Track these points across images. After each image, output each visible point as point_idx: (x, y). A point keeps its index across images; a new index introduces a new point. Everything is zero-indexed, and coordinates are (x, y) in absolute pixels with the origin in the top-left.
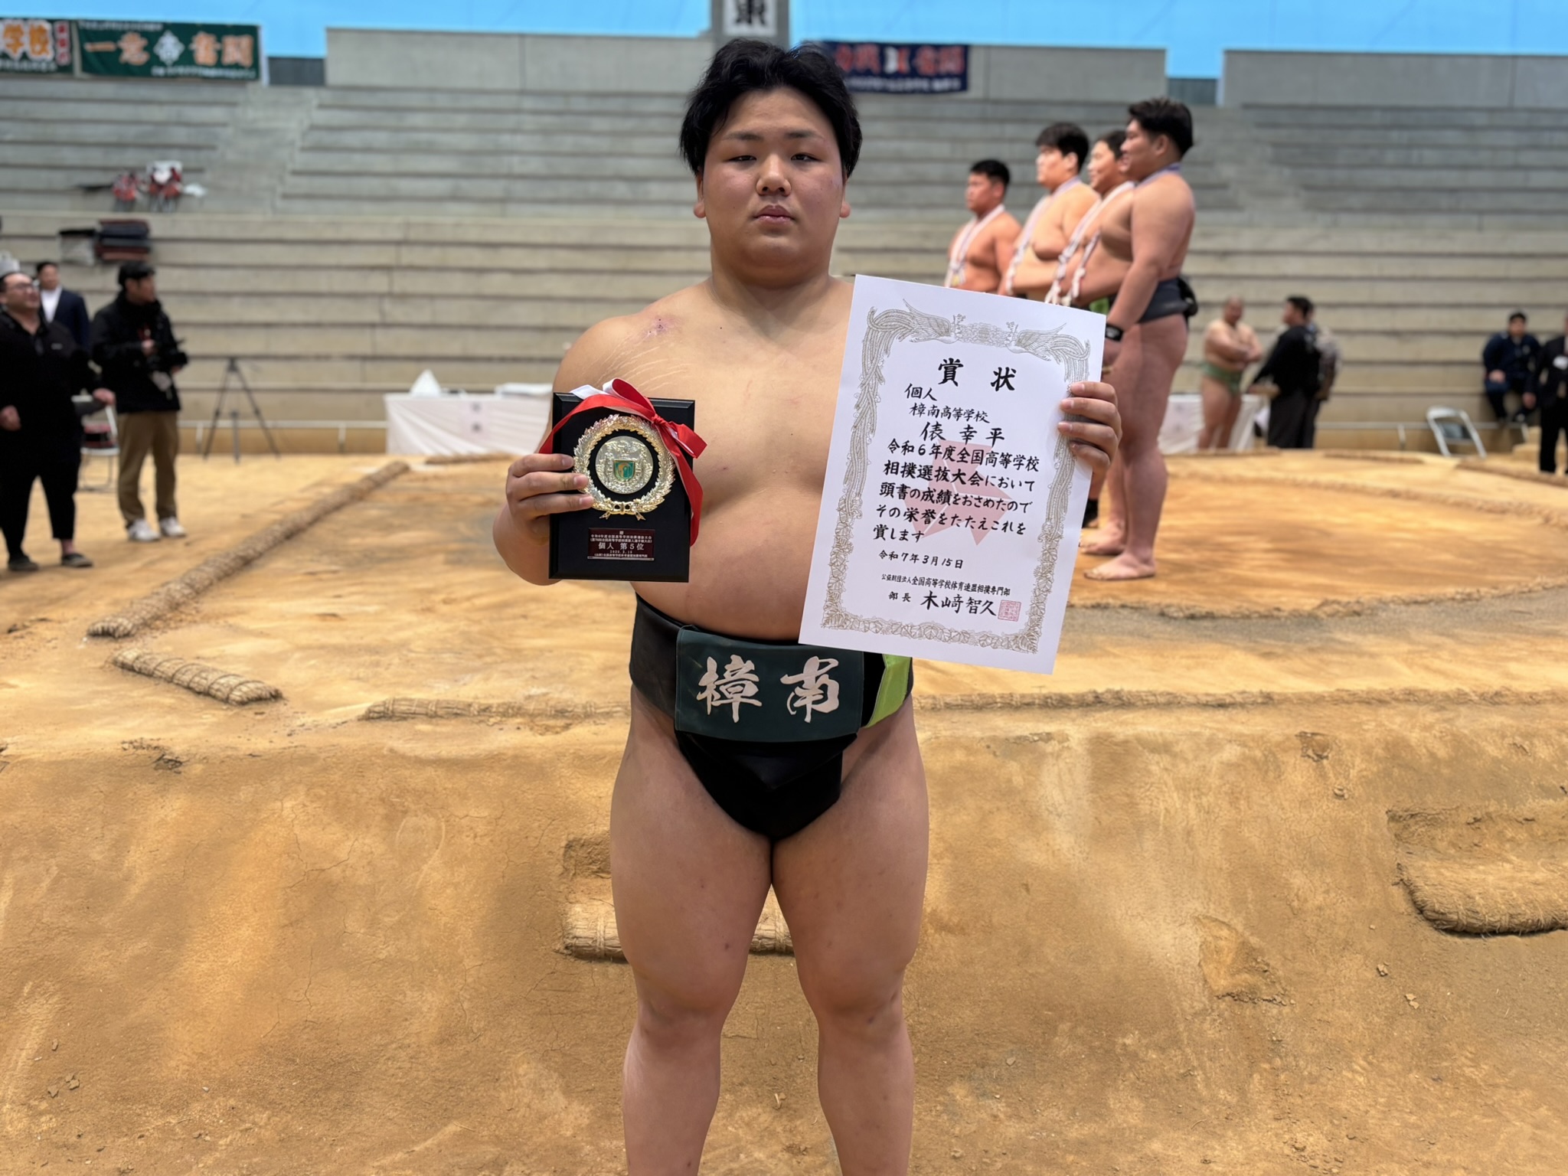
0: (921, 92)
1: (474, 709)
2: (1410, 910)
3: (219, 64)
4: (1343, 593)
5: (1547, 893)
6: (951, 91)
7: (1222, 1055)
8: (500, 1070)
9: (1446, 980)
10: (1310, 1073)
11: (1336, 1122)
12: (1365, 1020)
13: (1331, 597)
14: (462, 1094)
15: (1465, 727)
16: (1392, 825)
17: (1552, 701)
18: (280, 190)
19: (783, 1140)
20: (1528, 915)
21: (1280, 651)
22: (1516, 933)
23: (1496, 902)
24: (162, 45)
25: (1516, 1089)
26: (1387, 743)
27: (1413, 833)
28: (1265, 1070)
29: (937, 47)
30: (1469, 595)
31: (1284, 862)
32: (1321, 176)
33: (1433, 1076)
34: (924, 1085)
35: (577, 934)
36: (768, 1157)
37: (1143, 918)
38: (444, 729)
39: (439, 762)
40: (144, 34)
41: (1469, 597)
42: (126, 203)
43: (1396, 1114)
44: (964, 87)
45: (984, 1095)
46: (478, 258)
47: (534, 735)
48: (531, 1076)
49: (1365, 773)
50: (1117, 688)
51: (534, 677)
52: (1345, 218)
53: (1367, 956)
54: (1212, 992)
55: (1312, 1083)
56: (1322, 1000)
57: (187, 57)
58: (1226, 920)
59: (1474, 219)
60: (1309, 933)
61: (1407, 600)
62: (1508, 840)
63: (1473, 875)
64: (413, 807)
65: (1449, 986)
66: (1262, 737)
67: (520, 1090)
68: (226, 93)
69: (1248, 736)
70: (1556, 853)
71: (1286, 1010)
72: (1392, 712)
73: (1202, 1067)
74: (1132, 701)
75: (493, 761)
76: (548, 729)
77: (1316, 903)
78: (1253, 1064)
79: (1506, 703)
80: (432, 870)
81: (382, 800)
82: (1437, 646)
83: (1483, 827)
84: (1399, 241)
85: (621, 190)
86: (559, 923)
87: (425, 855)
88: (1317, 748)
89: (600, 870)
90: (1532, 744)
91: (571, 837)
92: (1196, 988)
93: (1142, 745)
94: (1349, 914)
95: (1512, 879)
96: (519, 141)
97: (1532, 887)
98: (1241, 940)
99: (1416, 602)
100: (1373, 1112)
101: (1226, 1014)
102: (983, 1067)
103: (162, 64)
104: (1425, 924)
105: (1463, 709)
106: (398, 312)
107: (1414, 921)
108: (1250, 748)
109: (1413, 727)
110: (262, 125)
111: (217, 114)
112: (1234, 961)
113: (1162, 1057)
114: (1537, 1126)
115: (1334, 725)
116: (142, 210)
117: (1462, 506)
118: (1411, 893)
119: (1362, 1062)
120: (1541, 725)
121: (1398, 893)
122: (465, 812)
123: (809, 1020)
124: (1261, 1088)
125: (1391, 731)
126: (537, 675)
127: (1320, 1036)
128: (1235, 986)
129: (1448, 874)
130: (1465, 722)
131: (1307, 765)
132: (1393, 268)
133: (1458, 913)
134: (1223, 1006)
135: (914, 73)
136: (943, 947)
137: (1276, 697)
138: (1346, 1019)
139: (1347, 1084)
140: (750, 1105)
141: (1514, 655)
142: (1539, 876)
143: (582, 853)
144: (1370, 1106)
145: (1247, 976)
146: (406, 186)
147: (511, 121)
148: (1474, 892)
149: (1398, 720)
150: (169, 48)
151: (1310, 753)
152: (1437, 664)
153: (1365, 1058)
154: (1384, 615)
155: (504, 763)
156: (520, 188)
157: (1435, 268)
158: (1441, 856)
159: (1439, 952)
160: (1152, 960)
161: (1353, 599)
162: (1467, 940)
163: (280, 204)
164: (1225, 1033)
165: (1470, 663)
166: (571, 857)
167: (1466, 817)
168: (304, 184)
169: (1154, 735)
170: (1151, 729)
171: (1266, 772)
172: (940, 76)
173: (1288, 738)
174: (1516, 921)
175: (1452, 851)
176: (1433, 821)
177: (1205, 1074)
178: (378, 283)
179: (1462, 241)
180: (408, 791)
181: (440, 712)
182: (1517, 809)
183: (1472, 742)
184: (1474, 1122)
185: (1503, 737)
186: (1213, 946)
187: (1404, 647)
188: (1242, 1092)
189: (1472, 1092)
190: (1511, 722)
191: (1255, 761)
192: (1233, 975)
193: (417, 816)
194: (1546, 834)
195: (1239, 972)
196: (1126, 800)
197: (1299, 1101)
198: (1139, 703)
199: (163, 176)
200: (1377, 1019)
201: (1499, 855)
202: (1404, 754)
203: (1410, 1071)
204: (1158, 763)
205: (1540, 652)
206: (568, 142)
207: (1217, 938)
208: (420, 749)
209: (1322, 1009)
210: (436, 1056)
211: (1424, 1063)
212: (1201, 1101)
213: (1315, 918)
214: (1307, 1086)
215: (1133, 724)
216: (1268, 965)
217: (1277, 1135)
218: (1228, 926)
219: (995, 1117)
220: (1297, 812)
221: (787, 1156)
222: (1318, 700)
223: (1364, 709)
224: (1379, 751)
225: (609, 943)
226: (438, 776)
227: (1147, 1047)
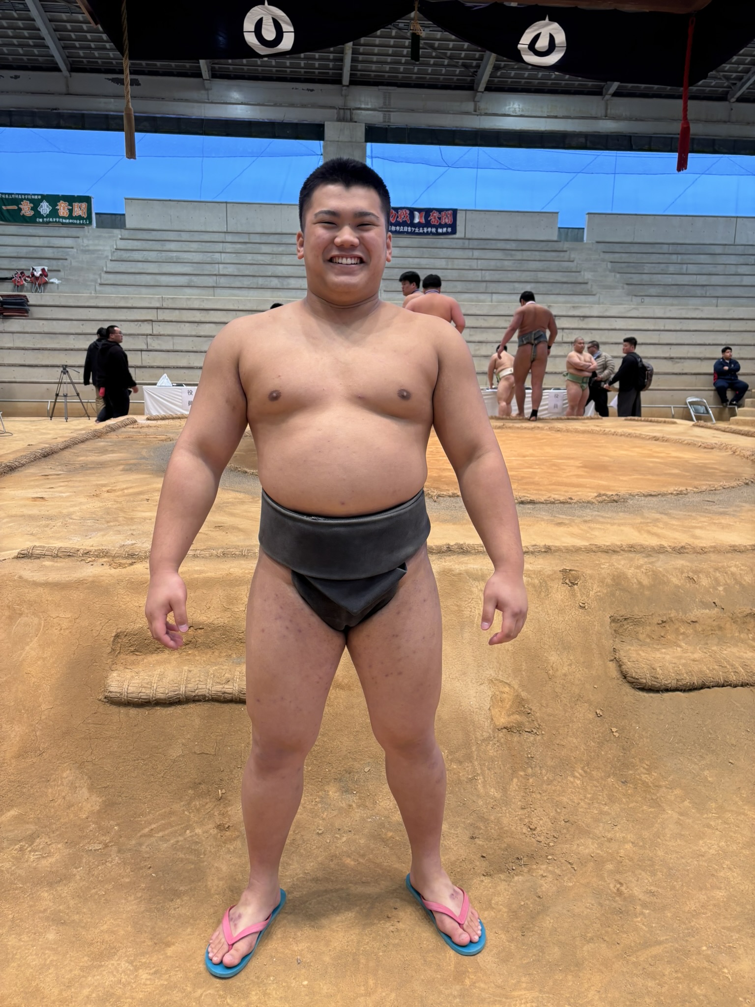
0: (432, 233)
1: (80, 553)
2: (618, 676)
3: (70, 216)
4: (609, 490)
5: (700, 666)
6: (447, 233)
7: (496, 766)
8: (52, 774)
9: (637, 719)
10: (548, 778)
11: (558, 810)
12: (585, 744)
13: (603, 492)
14: (24, 790)
15: (660, 567)
16: (613, 624)
17: (714, 552)
18: (99, 281)
19: (217, 820)
20: (687, 679)
21: (567, 522)
22: (681, 690)
23: (669, 672)
24: (42, 207)
25: (671, 788)
26: (614, 576)
27: (626, 630)
28: (521, 776)
29: (440, 211)
30: (681, 491)
31: (546, 647)
32: (636, 278)
33: (623, 780)
34: (312, 785)
35: (111, 690)
36: (204, 833)
37: (458, 680)
38: (59, 565)
39: (46, 584)
40: (31, 201)
41: (680, 493)
42: (19, 287)
43: (596, 805)
44: (454, 232)
45: (346, 791)
46: (198, 316)
47: (110, 569)
48: (71, 778)
49: (599, 594)
50: (462, 542)
51: (132, 534)
52: (647, 299)
53: (590, 705)
54: (495, 726)
55: (548, 785)
56: (561, 732)
57: (54, 213)
58: (508, 682)
59: (714, 301)
60: (557, 690)
61: (646, 494)
62: (682, 634)
63: (658, 655)
64: (26, 611)
65: (638, 723)
66: (540, 571)
67: (62, 787)
68: (73, 231)
69: (532, 571)
70: (709, 642)
71: (539, 738)
72: (620, 557)
73: (483, 774)
74: (469, 550)
75: (79, 584)
76: (120, 565)
77: (563, 671)
78: (514, 772)
79: (687, 553)
80: (31, 650)
81: (9, 607)
82: (657, 520)
83: (667, 626)
84: (674, 312)
85: (275, 282)
86: (102, 682)
87: (29, 640)
88: (571, 579)
89: (136, 650)
90: (698, 577)
91: (119, 631)
92: (486, 723)
93: (469, 576)
94: (582, 679)
95: (680, 658)
96: (224, 257)
97: (692, 662)
98: (516, 694)
99: (651, 495)
100: (582, 804)
101: (502, 740)
102: (350, 773)
103: (42, 217)
104: (627, 685)
105: (662, 556)
106: (154, 344)
107: (621, 683)
108: (532, 578)
109: (631, 567)
110: (91, 248)
111: (68, 242)
112: (511, 707)
113: (460, 767)
114: (681, 814)
115: (583, 566)
116: (27, 291)
117: (691, 445)
118: (620, 666)
119: (580, 771)
120: (705, 566)
121: (612, 666)
122: (57, 615)
123: (248, 743)
124: (517, 788)
125: (617, 568)
126: (135, 533)
127: (557, 754)
128: (509, 723)
129: (643, 654)
130: (661, 564)
131: (564, 588)
132: (670, 325)
133: (646, 678)
134: (501, 735)
135: (428, 224)
136: (336, 698)
137: (553, 548)
138: (574, 743)
139: (570, 785)
140: (202, 797)
141: (700, 525)
142: (696, 656)
143: (125, 640)
144: (581, 800)
145: (517, 716)
146: (164, 280)
147: (219, 247)
148: (657, 665)
149: (622, 562)
150: (45, 208)
151: (567, 581)
152: (655, 530)
153: (583, 768)
154: (631, 502)
155: (85, 585)
156: (223, 281)
157: (693, 325)
158: (641, 643)
159: (633, 701)
160: (461, 706)
161: (614, 493)
162: (651, 695)
163: (98, 288)
164: (500, 752)
165: (674, 529)
166: (118, 642)
167: (658, 620)
168: (111, 278)
169: (477, 570)
170: (475, 567)
171: (540, 592)
172: (441, 226)
173: (555, 572)
174: (680, 683)
175: (648, 640)
176: (637, 622)
177: (484, 778)
178: (146, 329)
179: (707, 312)
180: (25, 601)
181: (60, 554)
182: (687, 615)
183: (664, 575)
184: (643, 811)
185: (682, 573)
186: (499, 698)
187: (639, 520)
188: (505, 790)
189: (645, 791)
190: (688, 564)
191: (534, 586)
192: (509, 716)
193: (27, 616)
194: (703, 630)
195: (513, 713)
196: (456, 608)
197: (539, 796)
198: (473, 551)
199: (38, 273)
200: (593, 744)
201: (675, 643)
202: (623, 583)
203: (609, 776)
204: (477, 586)
205: (715, 523)
206: (249, 258)
207: (502, 692)
208: (39, 577)
209: (561, 737)
210: (13, 765)
211: (618, 772)
212: (479, 796)
213: (562, 681)
214: (545, 786)
215: (467, 563)
216: (531, 709)
217: (521, 819)
218: (509, 685)
219: (350, 806)
220: (557, 617)
221: (216, 831)
222: (577, 550)
223: (604, 555)
224: (609, 581)
225: (130, 695)
226: (45, 593)
227: (451, 761)
